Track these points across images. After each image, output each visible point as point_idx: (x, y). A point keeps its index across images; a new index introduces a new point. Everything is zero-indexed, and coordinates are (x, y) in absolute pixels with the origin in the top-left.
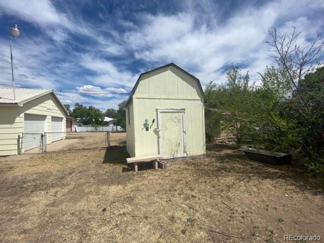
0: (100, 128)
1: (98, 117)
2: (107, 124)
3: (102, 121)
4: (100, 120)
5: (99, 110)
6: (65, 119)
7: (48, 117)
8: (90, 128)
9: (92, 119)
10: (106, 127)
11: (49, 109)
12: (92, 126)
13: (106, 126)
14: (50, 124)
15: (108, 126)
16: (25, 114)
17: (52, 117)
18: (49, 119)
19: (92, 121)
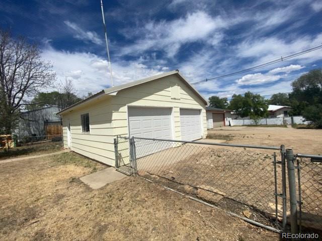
0: (262, 121)
1: (258, 106)
2: (273, 114)
3: (265, 111)
4: (262, 109)
5: (259, 96)
6: (204, 111)
7: (174, 110)
8: (247, 121)
9: (250, 109)
10: (272, 119)
11: (175, 99)
12: (251, 119)
13: (272, 117)
14: (178, 119)
15: (275, 117)
16: (129, 108)
17: (181, 109)
18: (176, 112)
19: (250, 112)
